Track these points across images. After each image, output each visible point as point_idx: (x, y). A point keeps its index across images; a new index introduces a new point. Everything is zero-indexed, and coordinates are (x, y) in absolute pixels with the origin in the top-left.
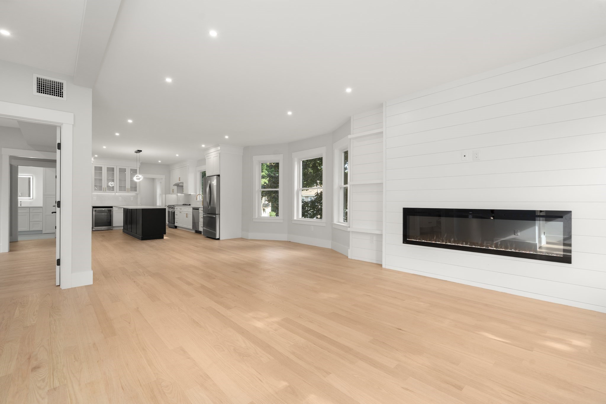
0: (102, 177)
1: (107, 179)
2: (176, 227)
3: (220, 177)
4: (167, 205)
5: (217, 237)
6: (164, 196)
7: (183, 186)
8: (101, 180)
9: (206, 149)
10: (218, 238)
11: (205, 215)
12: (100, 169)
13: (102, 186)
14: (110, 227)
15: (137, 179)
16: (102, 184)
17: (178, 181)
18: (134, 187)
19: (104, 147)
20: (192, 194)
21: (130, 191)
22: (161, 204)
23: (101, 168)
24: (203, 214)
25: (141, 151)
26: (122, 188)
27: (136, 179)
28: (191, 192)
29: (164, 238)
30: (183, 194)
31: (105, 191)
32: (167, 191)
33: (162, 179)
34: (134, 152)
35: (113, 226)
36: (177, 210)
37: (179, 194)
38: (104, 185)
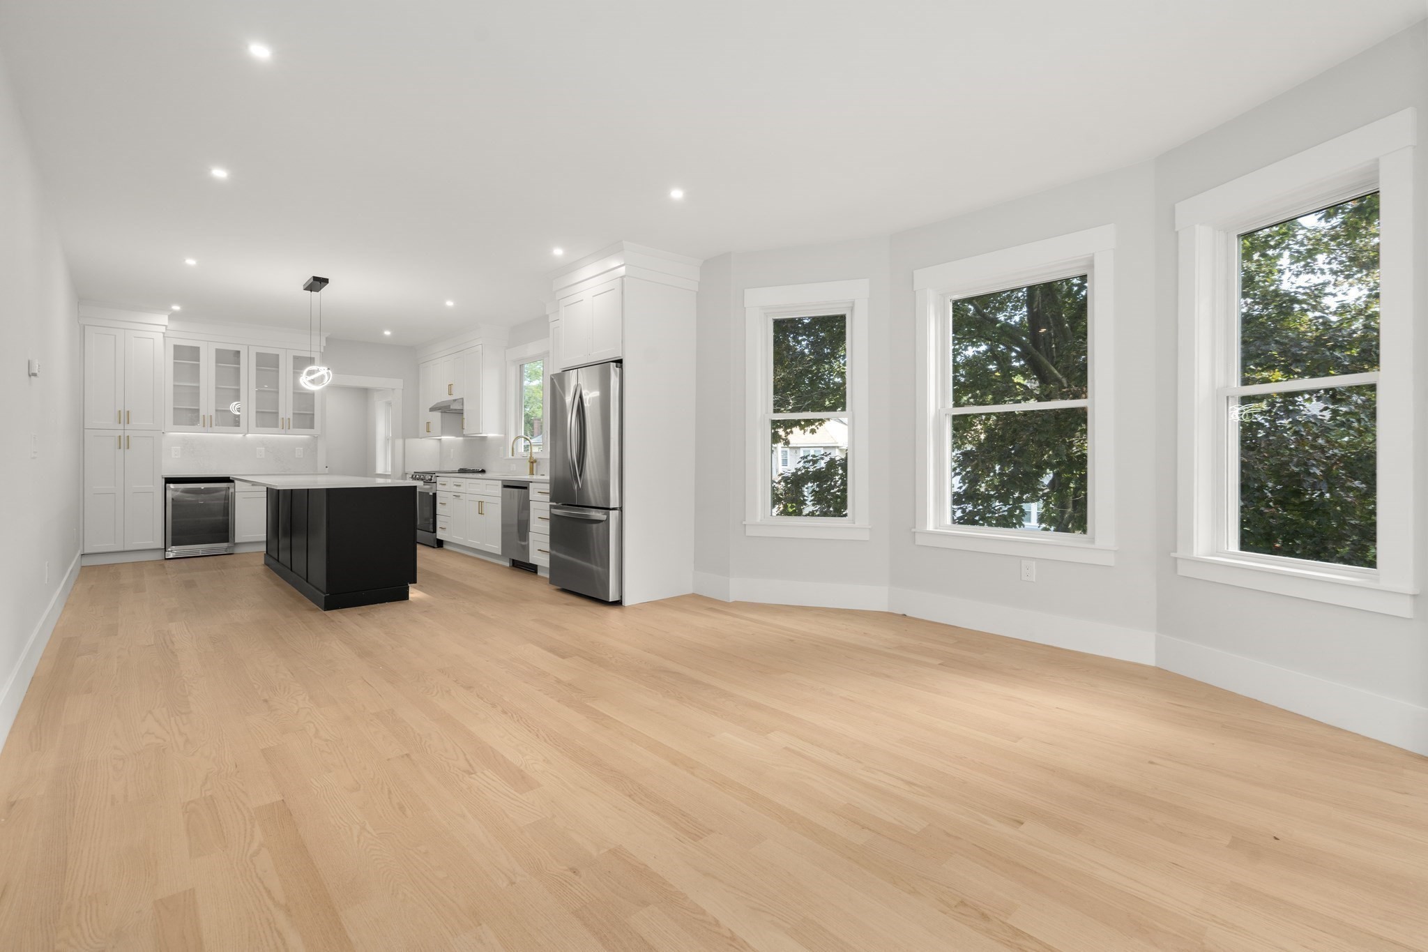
0: (198, 381)
1: (216, 388)
2: (440, 544)
3: (621, 367)
4: (412, 469)
5: (613, 597)
6: (399, 442)
7: (460, 412)
8: (195, 392)
9: (567, 269)
10: (617, 599)
11: (558, 512)
12: (194, 352)
13: (198, 410)
14: (225, 545)
15: (313, 381)
16: (199, 406)
17: (443, 397)
18: (305, 415)
19: (191, 262)
20: (490, 435)
21: (294, 427)
22: (389, 469)
23: (197, 349)
24: (551, 507)
25: (326, 281)
26: (268, 417)
27: (308, 383)
28: (491, 431)
29: (410, 595)
30: (461, 438)
31: (209, 425)
32: (408, 429)
33: (393, 389)
34: (302, 288)
35: (236, 541)
36: (445, 490)
37: (444, 438)
38: (207, 405)
